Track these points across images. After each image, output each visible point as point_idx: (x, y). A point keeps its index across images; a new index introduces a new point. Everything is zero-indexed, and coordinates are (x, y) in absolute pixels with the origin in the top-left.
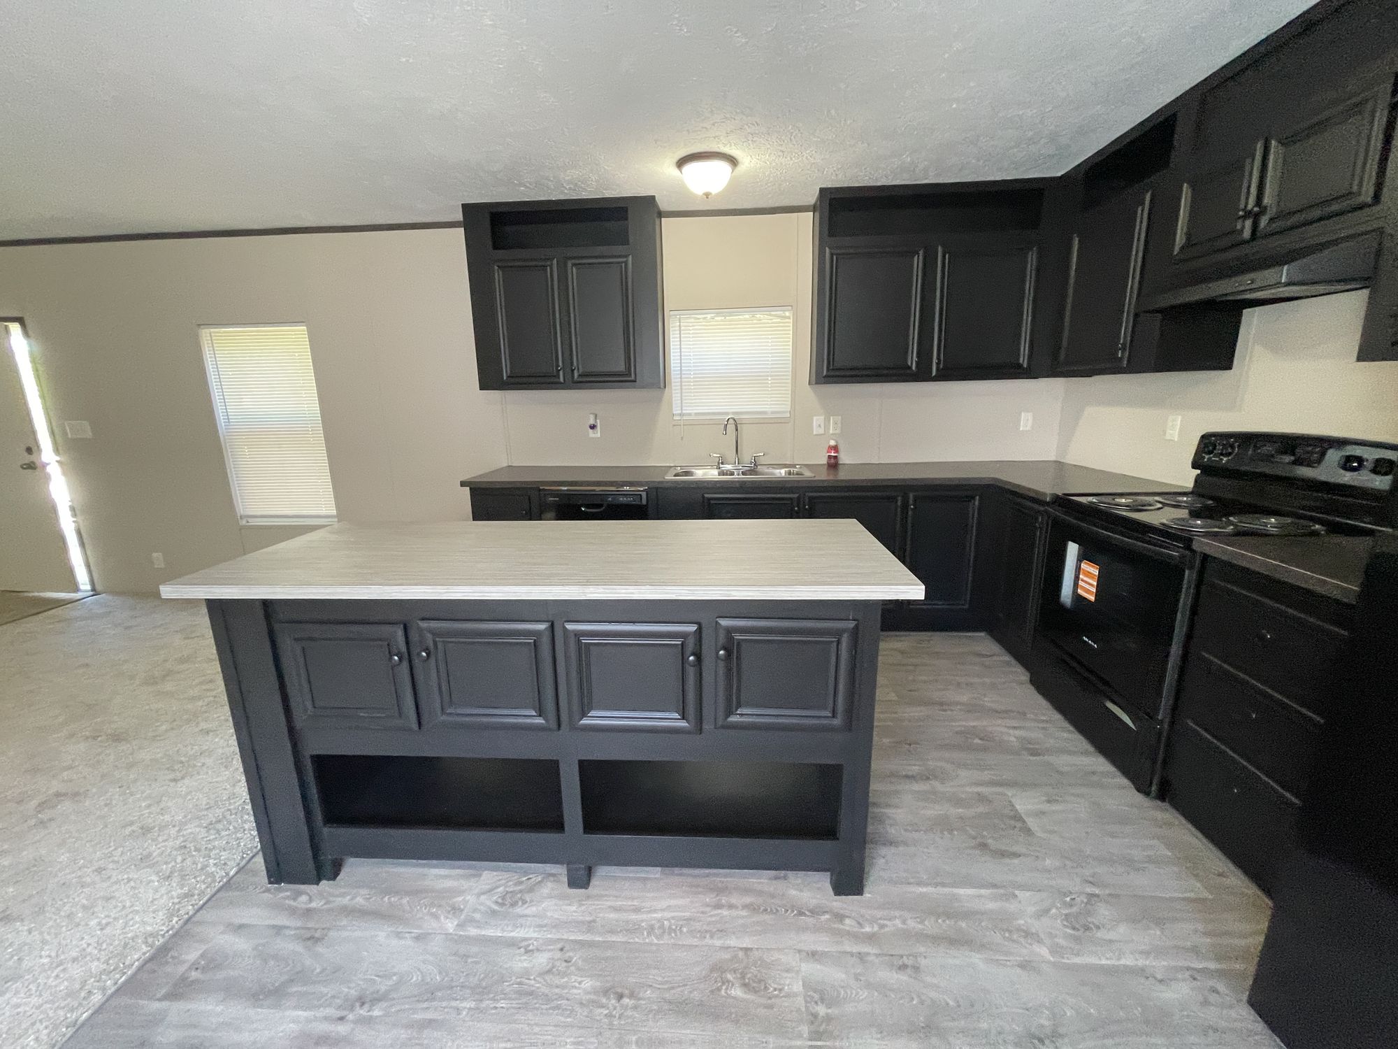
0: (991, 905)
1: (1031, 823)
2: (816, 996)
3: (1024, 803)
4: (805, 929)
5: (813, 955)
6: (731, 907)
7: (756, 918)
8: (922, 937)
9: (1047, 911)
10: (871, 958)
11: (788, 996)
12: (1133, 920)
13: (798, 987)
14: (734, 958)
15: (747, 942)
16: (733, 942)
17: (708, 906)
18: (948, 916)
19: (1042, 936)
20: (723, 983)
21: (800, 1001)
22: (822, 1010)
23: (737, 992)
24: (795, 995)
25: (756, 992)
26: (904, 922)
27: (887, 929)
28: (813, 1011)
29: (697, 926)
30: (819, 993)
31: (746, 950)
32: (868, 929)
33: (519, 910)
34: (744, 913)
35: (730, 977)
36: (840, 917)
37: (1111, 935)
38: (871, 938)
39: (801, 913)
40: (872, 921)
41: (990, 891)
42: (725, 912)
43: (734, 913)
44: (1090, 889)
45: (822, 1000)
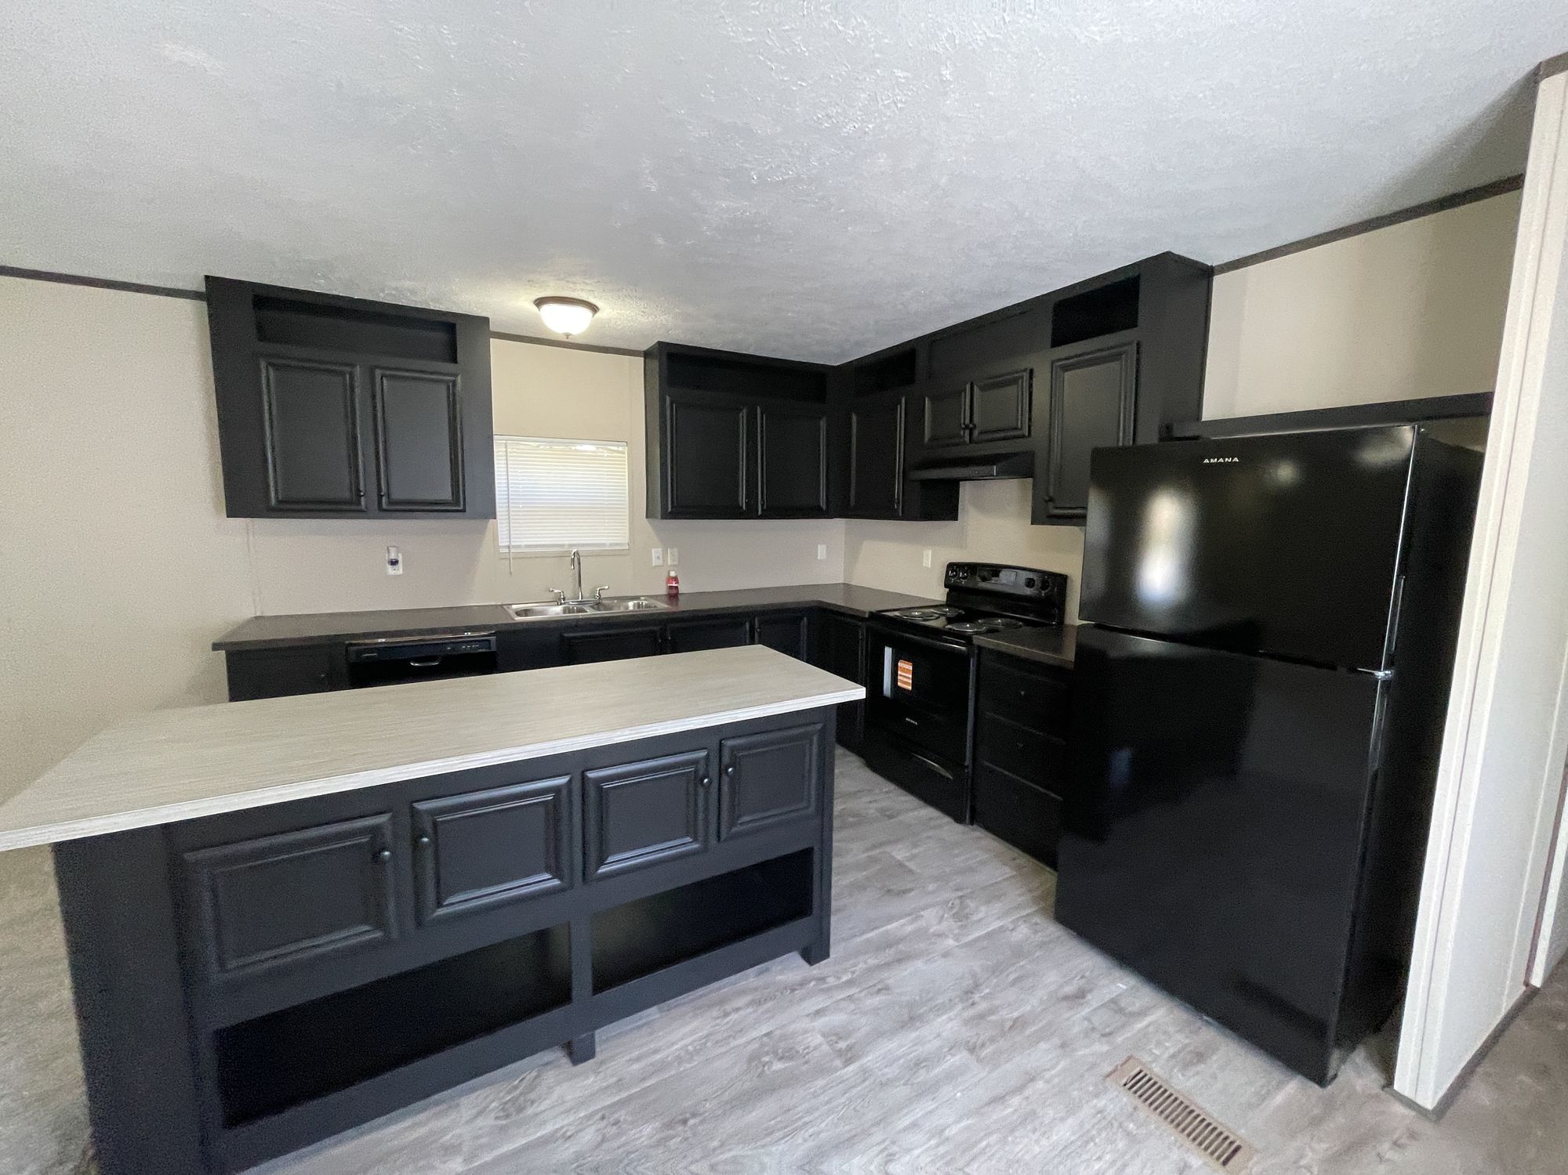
0: (909, 928)
1: (911, 865)
2: (834, 1038)
3: (900, 853)
4: (801, 1000)
5: (818, 1013)
6: (737, 1010)
7: (761, 1009)
8: (879, 967)
9: (943, 916)
10: (856, 996)
11: (815, 1048)
12: (988, 902)
13: (819, 1039)
14: (763, 1045)
15: (764, 1030)
16: (755, 1034)
17: (718, 1018)
18: (890, 946)
19: (947, 933)
20: (764, 1066)
21: (825, 1048)
22: (842, 1045)
23: (778, 1066)
24: (820, 1045)
25: (791, 1058)
26: (866, 963)
27: (857, 973)
28: (837, 1049)
29: (719, 1037)
30: (834, 1035)
31: (767, 1035)
32: (844, 979)
33: (530, 1111)
34: (750, 1010)
35: (766, 1059)
36: (822, 979)
37: (980, 915)
38: (850, 983)
39: (793, 990)
40: (845, 971)
41: (907, 919)
42: (734, 1016)
43: (742, 1013)
44: (960, 894)
45: (840, 1038)
